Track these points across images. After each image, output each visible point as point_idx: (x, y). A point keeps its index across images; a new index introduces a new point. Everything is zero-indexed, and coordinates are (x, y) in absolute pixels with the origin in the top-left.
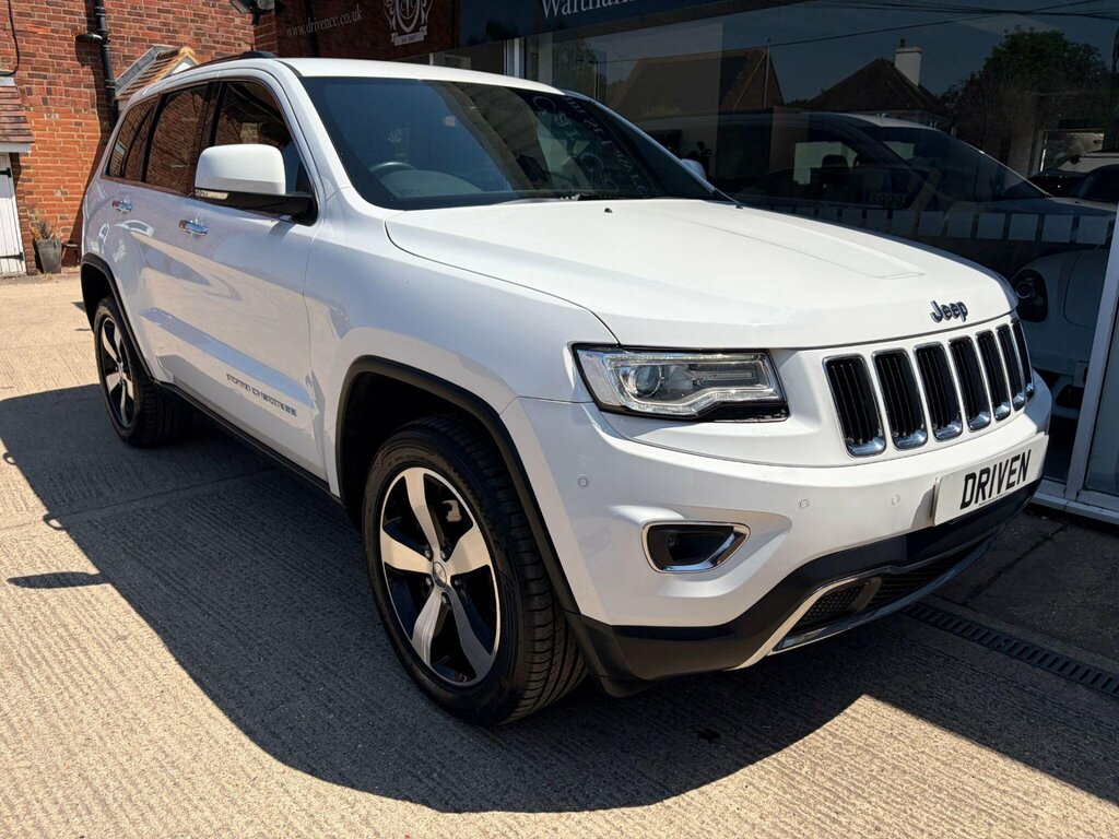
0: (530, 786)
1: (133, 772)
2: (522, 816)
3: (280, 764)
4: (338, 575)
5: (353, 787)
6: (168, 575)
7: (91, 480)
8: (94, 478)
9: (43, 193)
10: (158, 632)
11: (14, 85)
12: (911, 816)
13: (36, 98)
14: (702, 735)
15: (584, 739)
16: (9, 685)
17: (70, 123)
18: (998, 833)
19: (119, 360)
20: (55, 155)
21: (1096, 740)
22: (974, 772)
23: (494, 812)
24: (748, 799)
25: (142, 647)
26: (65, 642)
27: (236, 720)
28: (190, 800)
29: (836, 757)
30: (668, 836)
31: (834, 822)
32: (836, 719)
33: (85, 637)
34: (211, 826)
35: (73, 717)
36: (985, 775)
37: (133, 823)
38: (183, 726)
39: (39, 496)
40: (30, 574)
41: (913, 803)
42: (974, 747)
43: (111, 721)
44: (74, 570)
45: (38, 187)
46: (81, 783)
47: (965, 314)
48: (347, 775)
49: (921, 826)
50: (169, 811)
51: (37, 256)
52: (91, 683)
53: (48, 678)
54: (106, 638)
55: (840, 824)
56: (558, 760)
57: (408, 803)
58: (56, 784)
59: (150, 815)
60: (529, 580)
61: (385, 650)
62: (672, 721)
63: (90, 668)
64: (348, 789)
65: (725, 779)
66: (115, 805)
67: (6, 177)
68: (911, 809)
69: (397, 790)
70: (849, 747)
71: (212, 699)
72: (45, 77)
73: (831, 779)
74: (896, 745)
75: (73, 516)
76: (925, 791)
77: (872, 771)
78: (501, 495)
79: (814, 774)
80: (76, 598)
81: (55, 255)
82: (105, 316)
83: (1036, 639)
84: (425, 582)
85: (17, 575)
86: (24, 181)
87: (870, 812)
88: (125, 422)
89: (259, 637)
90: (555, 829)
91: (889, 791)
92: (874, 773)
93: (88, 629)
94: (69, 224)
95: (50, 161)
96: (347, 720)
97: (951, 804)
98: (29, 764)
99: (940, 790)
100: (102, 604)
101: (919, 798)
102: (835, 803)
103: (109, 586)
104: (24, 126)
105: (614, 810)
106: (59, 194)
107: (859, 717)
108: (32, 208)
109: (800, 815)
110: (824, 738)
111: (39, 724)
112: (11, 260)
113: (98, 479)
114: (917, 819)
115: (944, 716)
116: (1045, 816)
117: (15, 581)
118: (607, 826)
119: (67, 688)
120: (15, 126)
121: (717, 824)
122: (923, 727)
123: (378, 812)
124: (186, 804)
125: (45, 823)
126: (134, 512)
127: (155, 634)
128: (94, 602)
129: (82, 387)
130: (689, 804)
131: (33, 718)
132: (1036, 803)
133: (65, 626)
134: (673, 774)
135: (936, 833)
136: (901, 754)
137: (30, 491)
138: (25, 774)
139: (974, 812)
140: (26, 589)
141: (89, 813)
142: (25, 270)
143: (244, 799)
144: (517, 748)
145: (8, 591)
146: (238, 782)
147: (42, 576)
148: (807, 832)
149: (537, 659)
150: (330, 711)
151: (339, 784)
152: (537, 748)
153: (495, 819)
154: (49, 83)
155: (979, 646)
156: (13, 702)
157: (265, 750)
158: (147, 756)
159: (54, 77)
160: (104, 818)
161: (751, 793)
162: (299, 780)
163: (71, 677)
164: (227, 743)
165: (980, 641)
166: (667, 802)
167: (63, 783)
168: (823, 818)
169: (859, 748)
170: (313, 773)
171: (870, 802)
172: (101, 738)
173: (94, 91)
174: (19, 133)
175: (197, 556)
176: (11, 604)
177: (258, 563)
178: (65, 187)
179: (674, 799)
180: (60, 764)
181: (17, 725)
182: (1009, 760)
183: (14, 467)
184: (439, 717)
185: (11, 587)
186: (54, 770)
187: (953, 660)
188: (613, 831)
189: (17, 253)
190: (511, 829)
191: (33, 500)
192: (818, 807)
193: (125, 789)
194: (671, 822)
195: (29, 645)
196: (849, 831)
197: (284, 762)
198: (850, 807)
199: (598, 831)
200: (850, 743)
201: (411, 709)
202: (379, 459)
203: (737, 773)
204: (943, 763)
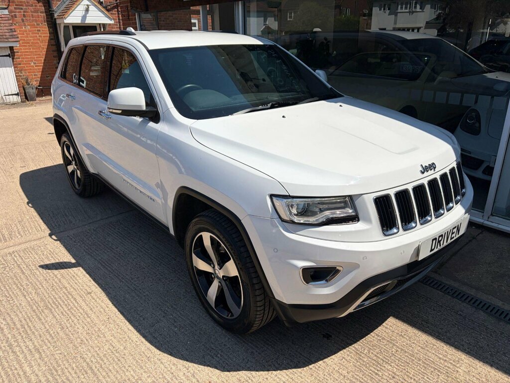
0: (256, 360)
1: (101, 355)
2: (254, 373)
3: (158, 351)
4: (174, 262)
5: (187, 361)
6: (104, 263)
7: (67, 216)
8: (67, 214)
9: (25, 64)
10: (103, 291)
11: (8, 13)
12: (407, 372)
13: (19, 19)
14: (324, 336)
15: (277, 338)
16: (47, 317)
17: (35, 30)
18: (441, 379)
19: (73, 161)
20: (29, 46)
21: (485, 337)
22: (434, 352)
23: (243, 371)
24: (343, 365)
25: (98, 297)
26: (67, 295)
27: (139, 331)
28: (125, 367)
29: (378, 345)
30: (311, 381)
31: (376, 375)
32: (379, 328)
33: (74, 293)
34: (134, 378)
35: (74, 331)
36: (438, 353)
37: (104, 377)
38: (118, 334)
39: (45, 223)
40: (48, 263)
41: (408, 366)
42: (434, 340)
43: (90, 332)
44: (65, 261)
45: (23, 61)
46: (82, 360)
47: (435, 168)
48: (184, 355)
49: (411, 376)
50: (117, 372)
51: (25, 93)
52: (80, 315)
53: (62, 312)
54: (83, 293)
55: (379, 375)
56: (267, 348)
57: (209, 368)
58: (72, 361)
59: (110, 374)
60: (254, 284)
61: (195, 298)
62: (313, 330)
63: (79, 308)
64: (185, 362)
65: (333, 356)
66: (96, 370)
67: (8, 57)
68: (407, 369)
69: (205, 362)
70: (384, 341)
71: (129, 322)
72: (22, 9)
73: (376, 355)
74: (403, 340)
75: (61, 234)
76: (414, 360)
77: (392, 352)
78: (242, 249)
79: (369, 353)
80: (68, 274)
81: (33, 92)
82: (65, 142)
83: (464, 289)
84: (211, 276)
85: (42, 264)
86: (17, 58)
87: (391, 370)
88: (77, 186)
89: (144, 292)
90: (267, 379)
91: (399, 361)
92: (393, 353)
93: (75, 289)
94: (38, 78)
95: (27, 49)
96: (183, 331)
97: (423, 366)
98: (60, 352)
99: (420, 360)
100: (79, 277)
101: (411, 364)
102: (377, 366)
103: (81, 268)
104: (15, 33)
105: (290, 370)
106: (32, 64)
107: (388, 327)
108: (21, 71)
109: (363, 372)
110: (374, 337)
111: (62, 334)
112: (13, 96)
113: (69, 214)
114: (409, 373)
115: (423, 326)
116: (461, 371)
117: (42, 267)
118: (287, 377)
119: (70, 317)
120: (11, 34)
121: (330, 376)
122: (414, 331)
123: (198, 372)
124: (123, 369)
125: (70, 378)
126: (86, 231)
127: (102, 291)
128: (76, 276)
129: (55, 166)
130: (319, 367)
131: (59, 332)
132: (458, 365)
133: (66, 288)
134: (313, 354)
135: (416, 379)
136: (405, 344)
137: (41, 221)
138: (59, 357)
139: (432, 370)
140: (47, 270)
141: (87, 373)
142: (20, 100)
143: (146, 367)
144: (251, 343)
145: (40, 272)
146: (143, 359)
147: (53, 264)
148: (366, 379)
149: (258, 313)
150: (175, 327)
151: (182, 359)
152: (258, 343)
153: (243, 374)
154: (24, 12)
155: (440, 292)
156: (50, 324)
157: (151, 344)
158: (106, 348)
159: (26, 9)
160: (93, 376)
161: (344, 362)
162: (166, 358)
163: (71, 312)
164: (136, 341)
165: (441, 290)
166: (310, 366)
167: (75, 360)
168: (372, 373)
169: (388, 341)
170: (171, 354)
171: (391, 366)
172: (87, 340)
173: (45, 14)
174: (13, 36)
175: (114, 253)
176: (42, 278)
177: (140, 256)
178: (35, 61)
179: (313, 365)
180: (72, 352)
181: (53, 335)
182: (448, 346)
183: (32, 209)
184: (218, 328)
185: (40, 269)
186: (70, 354)
187: (429, 299)
188: (289, 379)
189: (16, 93)
190: (250, 379)
191: (44, 226)
192: (370, 368)
193: (99, 363)
194: (312, 375)
195: (52, 297)
196: (382, 378)
197: (160, 350)
198: (383, 368)
199: (283, 379)
200: (385, 339)
201: (208, 325)
202: (191, 226)
203: (339, 353)
204: (422, 348)
